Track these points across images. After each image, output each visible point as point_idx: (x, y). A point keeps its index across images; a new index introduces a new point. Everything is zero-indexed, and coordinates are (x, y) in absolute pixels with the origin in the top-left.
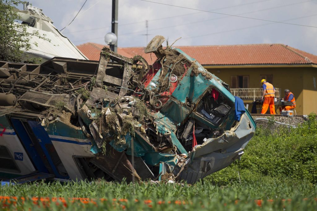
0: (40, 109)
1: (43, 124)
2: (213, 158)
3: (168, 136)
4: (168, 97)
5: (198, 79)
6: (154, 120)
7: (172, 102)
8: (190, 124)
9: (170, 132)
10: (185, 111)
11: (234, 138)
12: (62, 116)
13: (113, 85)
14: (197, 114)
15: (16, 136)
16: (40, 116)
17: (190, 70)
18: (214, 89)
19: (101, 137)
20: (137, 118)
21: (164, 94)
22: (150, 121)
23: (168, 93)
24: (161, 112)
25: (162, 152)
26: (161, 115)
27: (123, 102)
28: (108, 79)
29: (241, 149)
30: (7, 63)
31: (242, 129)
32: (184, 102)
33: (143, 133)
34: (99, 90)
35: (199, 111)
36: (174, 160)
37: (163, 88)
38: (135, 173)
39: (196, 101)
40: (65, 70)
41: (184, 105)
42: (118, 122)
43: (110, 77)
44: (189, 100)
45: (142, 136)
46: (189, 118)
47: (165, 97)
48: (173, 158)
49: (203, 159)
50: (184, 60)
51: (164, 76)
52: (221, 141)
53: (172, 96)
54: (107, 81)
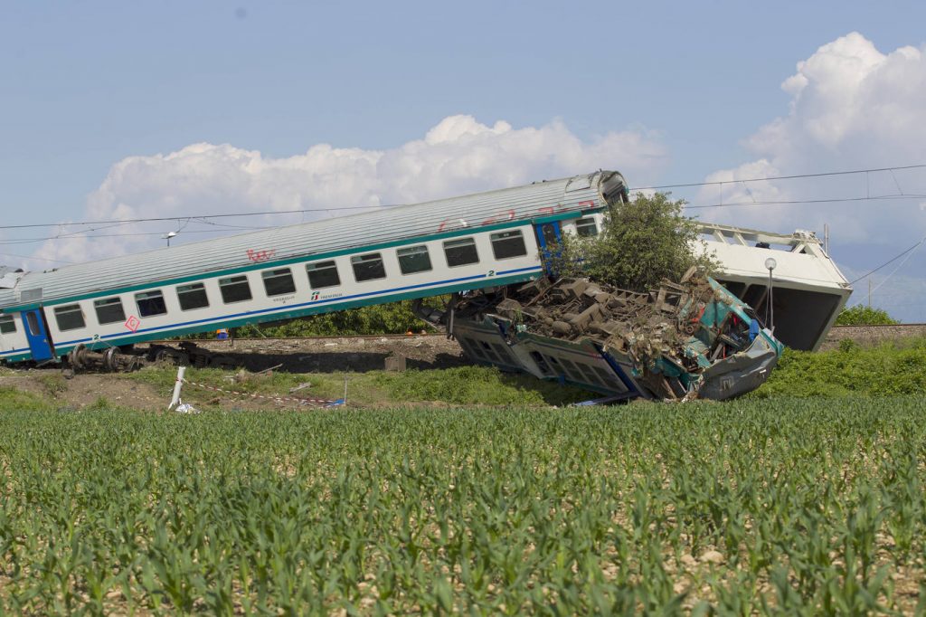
0: (604, 335)
1: (604, 350)
2: (732, 377)
3: (696, 358)
4: (697, 323)
5: (720, 305)
6: (683, 344)
7: (701, 328)
8: (720, 346)
9: (697, 354)
10: (713, 335)
11: (748, 358)
13: (667, 312)
14: (724, 336)
15: (604, 360)
16: (604, 342)
17: (712, 297)
18: (734, 315)
19: (638, 360)
20: (667, 343)
21: (693, 320)
22: (678, 345)
23: (697, 319)
24: (695, 336)
25: (692, 372)
26: (695, 339)
27: (658, 328)
28: (666, 307)
29: (760, 368)
31: (756, 349)
32: (711, 327)
33: (673, 357)
34: (656, 318)
35: (727, 334)
36: (699, 380)
37: (692, 315)
38: (671, 393)
39: (720, 325)
41: (711, 329)
42: (649, 347)
43: (667, 305)
44: (716, 325)
45: (671, 359)
46: (717, 341)
47: (694, 322)
48: (697, 378)
49: (722, 378)
50: (710, 289)
51: (693, 304)
52: (731, 361)
53: (701, 322)
54: (664, 309)
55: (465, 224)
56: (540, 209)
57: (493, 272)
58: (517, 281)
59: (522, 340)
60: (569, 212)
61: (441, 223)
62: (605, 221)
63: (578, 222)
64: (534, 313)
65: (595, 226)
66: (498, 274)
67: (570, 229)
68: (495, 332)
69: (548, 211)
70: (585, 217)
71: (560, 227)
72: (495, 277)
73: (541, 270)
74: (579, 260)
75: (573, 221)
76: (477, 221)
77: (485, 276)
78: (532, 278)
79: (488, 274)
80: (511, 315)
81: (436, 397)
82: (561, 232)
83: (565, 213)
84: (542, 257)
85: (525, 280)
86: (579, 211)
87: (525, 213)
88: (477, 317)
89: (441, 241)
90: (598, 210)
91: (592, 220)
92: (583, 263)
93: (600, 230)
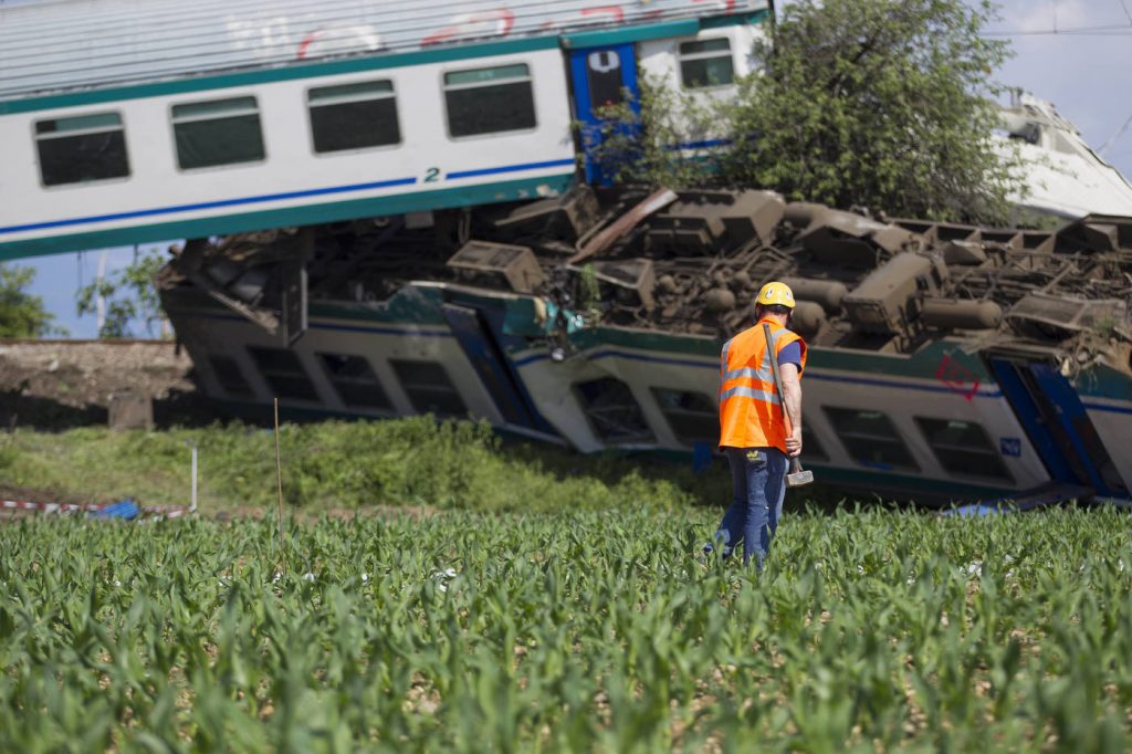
0: (1057, 336)
1: (1065, 370)
12: (1111, 351)
15: (1003, 401)
16: (1057, 353)
30: (978, 230)
40: (1114, 243)
55: (373, 42)
56: (585, 11)
57: (437, 171)
58: (500, 197)
59: (582, 348)
60: (665, 22)
61: (300, 38)
62: (758, 48)
63: (686, 48)
64: (634, 279)
65: (729, 61)
66: (450, 176)
67: (661, 66)
68: (446, 329)
69: (609, 16)
70: (706, 34)
71: (636, 58)
72: (442, 184)
73: (571, 169)
74: (678, 146)
75: (671, 43)
76: (407, 38)
77: (412, 181)
78: (542, 191)
79: (421, 176)
80: (518, 283)
81: (398, 497)
82: (637, 72)
83: (656, 24)
84: (577, 137)
85: (524, 194)
86: (692, 18)
87: (541, 20)
88: (359, 291)
89: (298, 87)
90: (743, 18)
91: (724, 43)
92: (688, 154)
93: (742, 68)
